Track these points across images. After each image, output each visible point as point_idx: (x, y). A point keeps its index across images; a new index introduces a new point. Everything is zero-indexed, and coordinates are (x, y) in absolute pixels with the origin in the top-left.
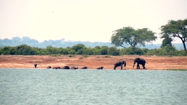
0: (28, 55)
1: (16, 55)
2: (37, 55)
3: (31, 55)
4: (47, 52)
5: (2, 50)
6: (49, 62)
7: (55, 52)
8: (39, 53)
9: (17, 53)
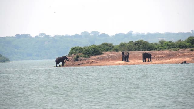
0: (146, 51)
1: (134, 51)
2: (154, 50)
3: (149, 50)
4: (165, 47)
5: (119, 47)
6: (172, 57)
7: (173, 46)
8: (157, 48)
9: (134, 49)
